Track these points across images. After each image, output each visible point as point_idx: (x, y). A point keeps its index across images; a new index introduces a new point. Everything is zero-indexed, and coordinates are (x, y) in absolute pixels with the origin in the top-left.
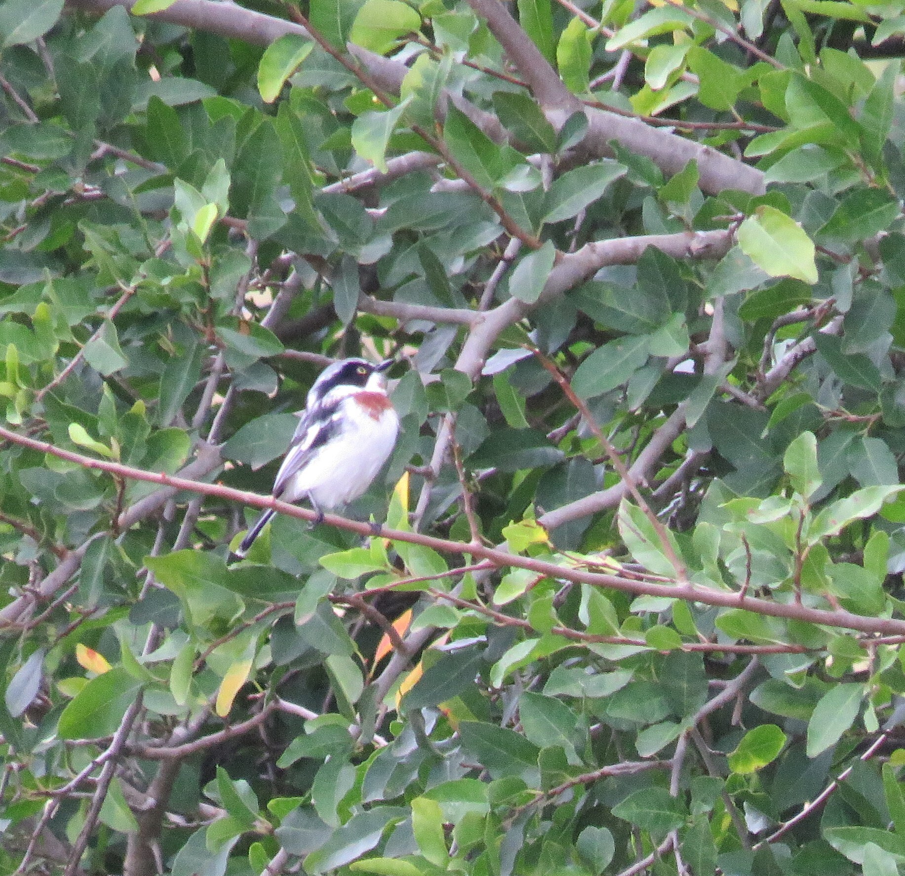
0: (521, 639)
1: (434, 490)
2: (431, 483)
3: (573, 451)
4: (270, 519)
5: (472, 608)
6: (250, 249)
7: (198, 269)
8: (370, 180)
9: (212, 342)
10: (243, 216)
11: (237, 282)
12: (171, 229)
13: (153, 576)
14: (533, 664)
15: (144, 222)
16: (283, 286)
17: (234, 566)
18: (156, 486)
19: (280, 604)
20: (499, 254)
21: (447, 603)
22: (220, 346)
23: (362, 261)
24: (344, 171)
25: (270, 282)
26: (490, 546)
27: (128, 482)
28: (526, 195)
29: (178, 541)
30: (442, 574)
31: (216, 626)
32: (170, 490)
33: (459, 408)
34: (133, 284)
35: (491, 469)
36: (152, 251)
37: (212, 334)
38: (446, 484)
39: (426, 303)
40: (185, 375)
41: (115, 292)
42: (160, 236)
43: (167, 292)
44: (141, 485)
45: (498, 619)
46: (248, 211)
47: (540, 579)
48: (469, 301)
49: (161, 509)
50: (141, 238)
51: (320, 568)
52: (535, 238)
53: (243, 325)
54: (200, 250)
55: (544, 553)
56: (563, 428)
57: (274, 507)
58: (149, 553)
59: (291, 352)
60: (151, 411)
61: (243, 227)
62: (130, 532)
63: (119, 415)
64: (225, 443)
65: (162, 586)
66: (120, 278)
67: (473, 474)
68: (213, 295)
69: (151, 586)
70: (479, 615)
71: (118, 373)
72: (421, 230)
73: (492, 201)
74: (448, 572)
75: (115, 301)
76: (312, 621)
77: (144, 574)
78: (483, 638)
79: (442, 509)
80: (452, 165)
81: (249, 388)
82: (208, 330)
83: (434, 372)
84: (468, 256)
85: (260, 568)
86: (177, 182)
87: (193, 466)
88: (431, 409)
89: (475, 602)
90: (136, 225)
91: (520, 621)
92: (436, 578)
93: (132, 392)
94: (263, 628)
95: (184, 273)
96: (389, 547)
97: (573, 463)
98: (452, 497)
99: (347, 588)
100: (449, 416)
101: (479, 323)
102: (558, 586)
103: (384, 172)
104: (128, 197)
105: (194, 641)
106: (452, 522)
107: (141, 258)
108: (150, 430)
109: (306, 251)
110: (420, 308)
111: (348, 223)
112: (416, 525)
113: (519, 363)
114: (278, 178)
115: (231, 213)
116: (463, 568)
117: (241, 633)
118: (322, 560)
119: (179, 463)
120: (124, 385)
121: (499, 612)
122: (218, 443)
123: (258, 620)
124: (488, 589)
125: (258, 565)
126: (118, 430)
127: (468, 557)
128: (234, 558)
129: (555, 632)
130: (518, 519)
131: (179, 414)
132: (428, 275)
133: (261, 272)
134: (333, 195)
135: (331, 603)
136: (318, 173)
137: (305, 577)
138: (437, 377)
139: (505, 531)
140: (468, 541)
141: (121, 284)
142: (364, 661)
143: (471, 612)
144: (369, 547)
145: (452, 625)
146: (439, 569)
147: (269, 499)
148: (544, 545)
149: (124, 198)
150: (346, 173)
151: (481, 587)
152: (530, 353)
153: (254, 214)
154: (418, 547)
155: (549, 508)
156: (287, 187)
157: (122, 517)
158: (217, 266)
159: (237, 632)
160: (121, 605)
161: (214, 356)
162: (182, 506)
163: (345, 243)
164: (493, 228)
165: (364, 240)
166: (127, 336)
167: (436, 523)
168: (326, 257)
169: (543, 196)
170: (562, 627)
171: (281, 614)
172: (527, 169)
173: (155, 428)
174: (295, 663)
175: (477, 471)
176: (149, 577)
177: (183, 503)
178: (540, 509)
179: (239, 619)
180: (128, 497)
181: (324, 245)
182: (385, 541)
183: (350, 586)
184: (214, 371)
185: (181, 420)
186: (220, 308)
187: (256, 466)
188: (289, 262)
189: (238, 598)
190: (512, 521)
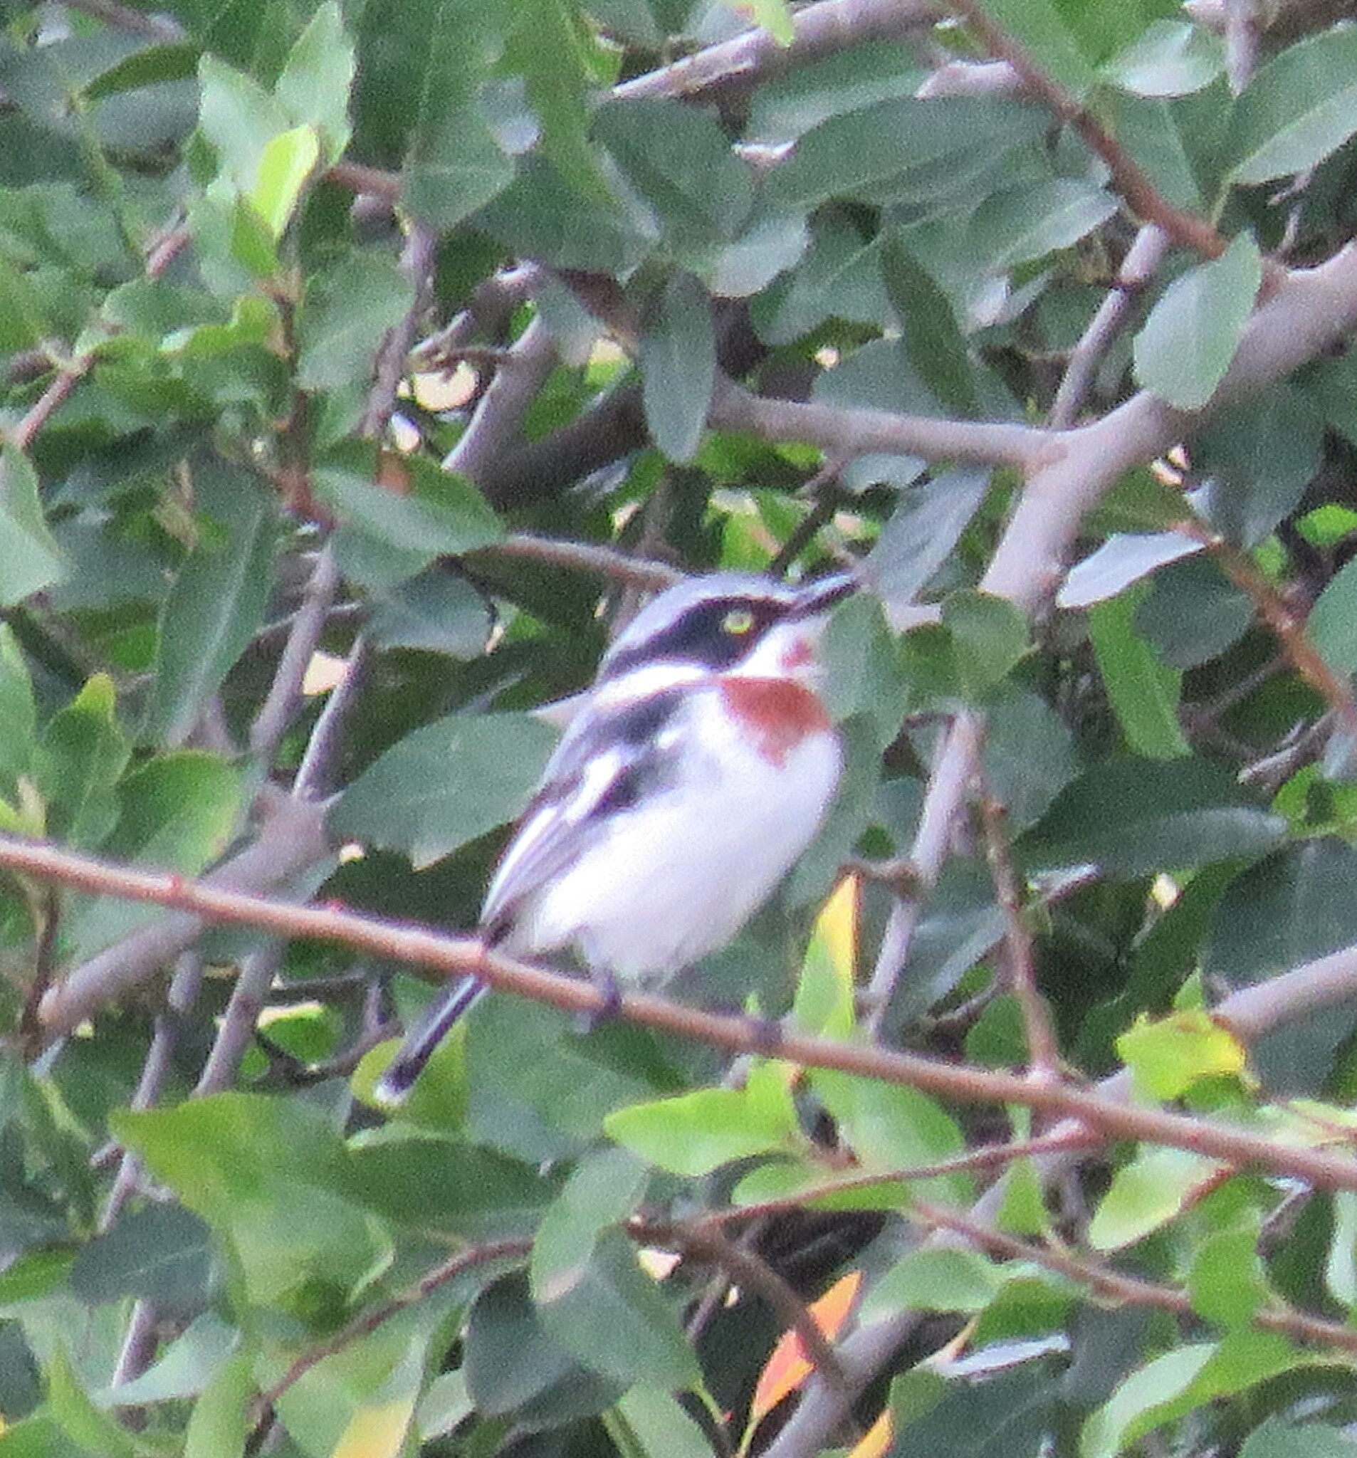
0: (1165, 1344)
1: (925, 928)
2: (913, 908)
3: (1309, 820)
4: (472, 1005)
5: (1031, 1258)
6: (411, 256)
7: (264, 308)
8: (747, 64)
9: (304, 512)
10: (393, 165)
11: (377, 345)
12: (191, 199)
13: (138, 1167)
14: (1200, 1413)
15: (116, 179)
16: (506, 361)
17: (362, 1140)
18: (147, 912)
19: (494, 1244)
20: (1104, 273)
21: (959, 1242)
22: (329, 527)
23: (723, 288)
24: (674, 39)
25: (469, 349)
26: (1080, 1084)
27: (68, 898)
28: (1180, 104)
29: (210, 1069)
30: (949, 1162)
31: (312, 1307)
32: (185, 924)
33: (990, 697)
34: (83, 350)
35: (1084, 871)
36: (137, 264)
37: (305, 490)
38: (957, 909)
39: (903, 406)
40: (227, 604)
41: (37, 374)
42: (161, 214)
43: (177, 373)
44: (103, 908)
45: (1102, 1288)
46: (406, 149)
47: (1223, 1177)
48: (1023, 403)
49: (159, 978)
50: (105, 222)
51: (605, 1143)
52: (1204, 228)
53: (390, 467)
54: (271, 257)
55: (1232, 1105)
56: (1286, 755)
57: (484, 974)
58: (128, 1102)
59: (523, 541)
60: (131, 704)
61: (391, 196)
62: (74, 1043)
63: (43, 717)
64: (338, 796)
65: (163, 1194)
66: (50, 336)
67: (1033, 886)
68: (307, 380)
69: (130, 1192)
70: (1050, 1278)
71: (41, 598)
72: (886, 202)
73: (1085, 123)
74: (964, 1158)
75: (33, 397)
76: (582, 1292)
77: (113, 1162)
78: (1058, 1343)
79: (944, 981)
80: (975, 23)
81: (410, 642)
82: (292, 478)
83: (925, 597)
84: (1019, 277)
85: (439, 1144)
86: (206, 64)
87: (249, 858)
88: (915, 700)
89: (1036, 1240)
90: (91, 189)
91: (1166, 1294)
92: (930, 1174)
93: (78, 651)
94: (442, 1314)
95: (227, 318)
96: (801, 1086)
97: (1311, 850)
98: (975, 948)
99: (678, 1200)
100: (964, 723)
101: (1049, 462)
102: (1270, 1196)
103: (785, 40)
104: (71, 108)
105: (250, 1345)
106: (972, 1017)
107: (105, 281)
108: (126, 758)
109: (565, 259)
110: (887, 422)
111: (684, 182)
112: (871, 1024)
113: (1163, 575)
114: (491, 56)
115: (354, 152)
116: (1006, 1148)
117: (380, 1328)
118: (613, 1121)
119: (211, 849)
120: (55, 632)
121: (1106, 1266)
122: (323, 795)
123: (429, 1288)
124: (1072, 1203)
125: (430, 1135)
126: (38, 756)
127: (1020, 1117)
128: (366, 1116)
129: (1263, 1326)
130: (1162, 1006)
131: (212, 712)
132: (908, 326)
133: (443, 320)
134: (641, 104)
135: (634, 1244)
136: (604, 43)
137: (562, 1171)
138: (931, 614)
139: (1126, 1043)
140: (1021, 1069)
141: (49, 350)
142: (721, 1418)
143: (1025, 1270)
144: (741, 1086)
145: (974, 1304)
146: (938, 1144)
147: (466, 950)
148: (1231, 1083)
149: (59, 111)
150: (682, 44)
151: (1054, 1200)
152: (1194, 547)
153: (423, 156)
154: (881, 1087)
155: (1242, 978)
156: (514, 85)
157: (49, 998)
158: (317, 302)
159: (372, 1324)
160: (49, 1249)
161: (311, 555)
162: (222, 973)
163: (679, 239)
164: (1090, 199)
165: (729, 232)
166: (66, 494)
167: (929, 1021)
168: (623, 278)
169: (1228, 112)
170: (1281, 1311)
171: (494, 1273)
172: (1186, 32)
173: (142, 753)
174: (535, 1407)
175: (1042, 875)
176: (125, 1171)
177: (225, 965)
178: (1220, 982)
179: (376, 1288)
180: (68, 944)
181: (618, 244)
182: (786, 1070)
183: (687, 1194)
184: (309, 594)
185: (218, 733)
186: (326, 418)
187: (424, 857)
188: (521, 292)
189: (375, 1225)
190: (1142, 1017)
